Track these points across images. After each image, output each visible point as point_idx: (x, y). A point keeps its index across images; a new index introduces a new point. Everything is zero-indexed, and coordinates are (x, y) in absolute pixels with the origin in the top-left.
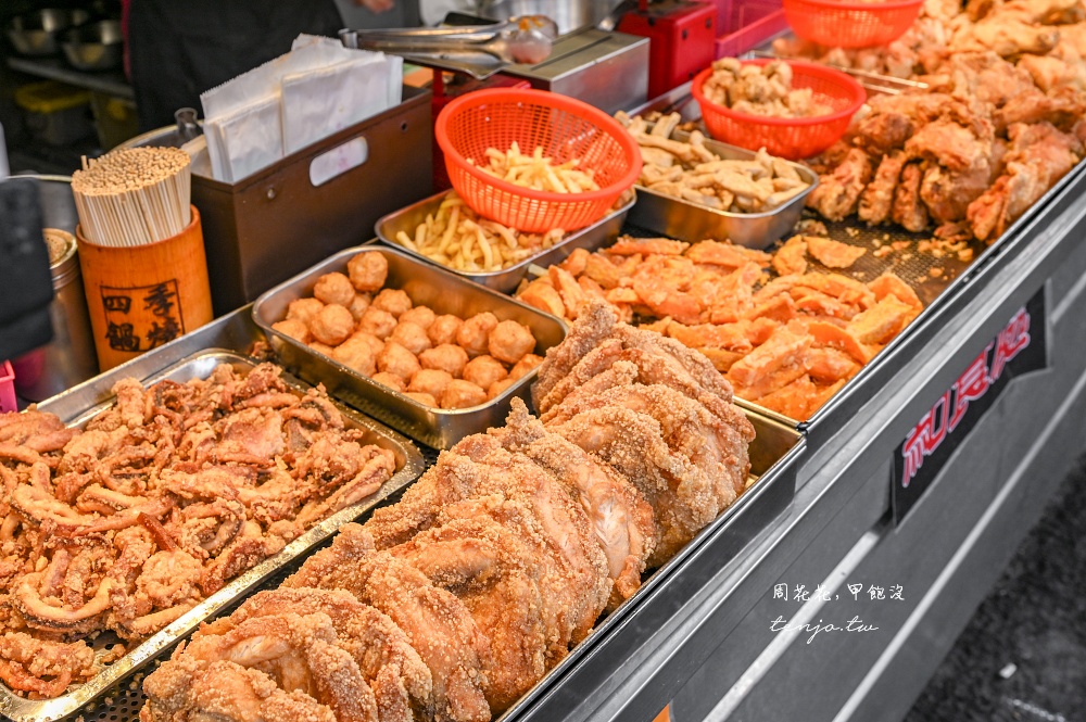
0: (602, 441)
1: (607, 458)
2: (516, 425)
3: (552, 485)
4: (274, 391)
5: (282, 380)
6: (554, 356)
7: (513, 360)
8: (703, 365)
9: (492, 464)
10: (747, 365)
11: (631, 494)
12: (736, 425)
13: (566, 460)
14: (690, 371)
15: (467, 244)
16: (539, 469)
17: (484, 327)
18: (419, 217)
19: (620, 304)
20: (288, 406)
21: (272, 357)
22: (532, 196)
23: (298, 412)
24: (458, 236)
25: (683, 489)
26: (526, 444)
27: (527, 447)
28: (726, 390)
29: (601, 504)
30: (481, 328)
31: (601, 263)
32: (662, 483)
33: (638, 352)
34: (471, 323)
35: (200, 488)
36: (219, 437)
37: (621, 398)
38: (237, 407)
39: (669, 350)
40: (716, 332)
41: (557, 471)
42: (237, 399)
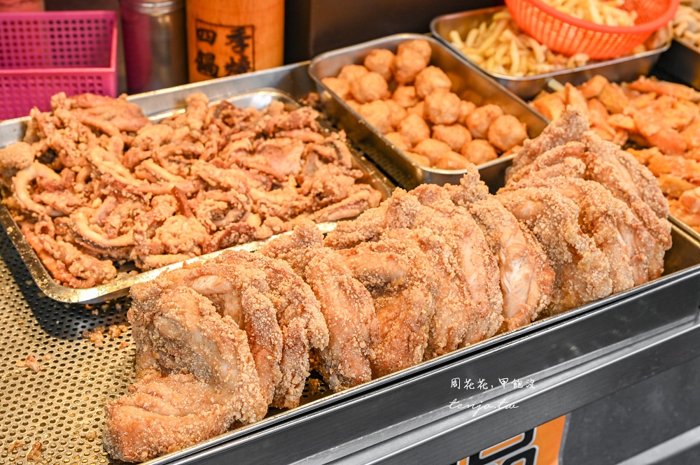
0: (531, 213)
1: (531, 228)
2: (466, 185)
3: (479, 234)
4: (308, 129)
5: (318, 123)
7: (504, 147)
8: (648, 181)
9: (438, 210)
10: (696, 195)
11: (541, 259)
12: (654, 232)
13: (497, 221)
14: (636, 183)
15: (502, 50)
16: (473, 222)
18: (475, 23)
19: (618, 129)
20: (313, 142)
21: (319, 106)
22: (572, 23)
23: (319, 148)
24: (498, 43)
25: (583, 264)
26: (471, 202)
27: (471, 205)
28: (662, 206)
29: (513, 260)
31: (616, 94)
32: (567, 256)
33: (594, 156)
34: (482, 110)
35: (221, 180)
36: (252, 152)
37: (561, 186)
38: (277, 135)
39: (623, 162)
40: (683, 165)
41: (488, 228)
42: (278, 129)
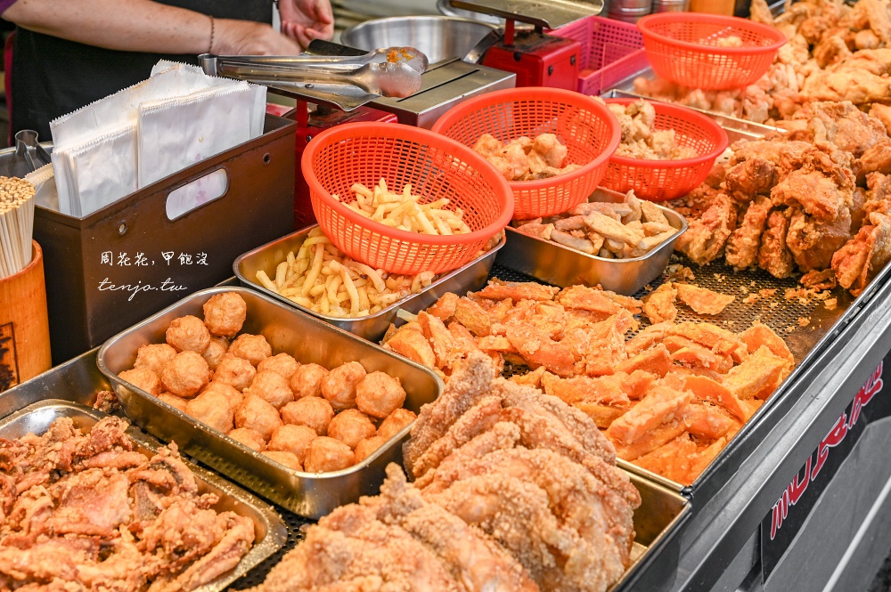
0: (485, 512)
1: (489, 531)
2: (392, 494)
3: (433, 563)
4: (119, 448)
5: (129, 436)
6: (429, 413)
7: (381, 414)
8: (585, 425)
9: (366, 539)
10: (627, 422)
11: (516, 571)
12: (621, 491)
13: (446, 534)
14: (572, 431)
15: (333, 285)
16: (417, 544)
17: (351, 378)
18: (279, 255)
19: (492, 353)
20: (135, 466)
21: (116, 409)
23: (147, 474)
24: (323, 277)
25: (572, 566)
26: (402, 515)
27: (404, 519)
28: (609, 451)
29: (484, 583)
30: (348, 379)
31: (470, 308)
32: (549, 560)
33: (518, 411)
34: (337, 373)
35: (34, 568)
36: (57, 503)
37: (503, 463)
38: (77, 467)
39: (550, 408)
40: (593, 386)
41: (436, 546)
42: (77, 458)
